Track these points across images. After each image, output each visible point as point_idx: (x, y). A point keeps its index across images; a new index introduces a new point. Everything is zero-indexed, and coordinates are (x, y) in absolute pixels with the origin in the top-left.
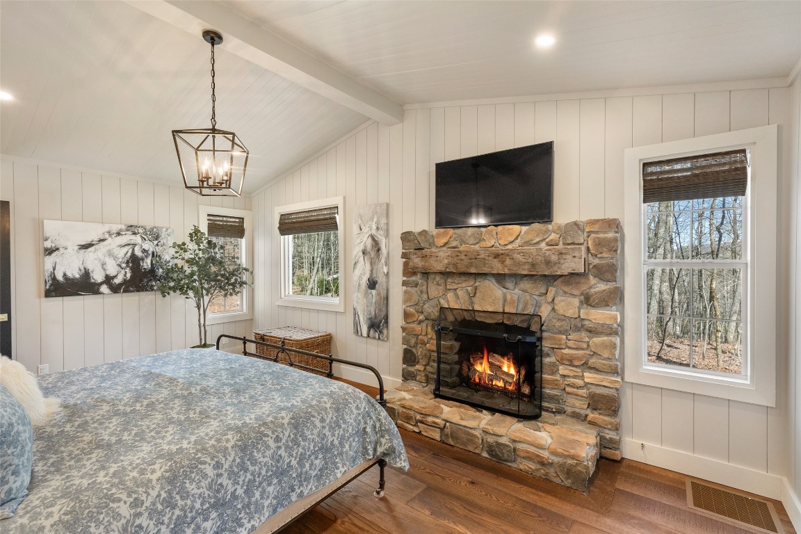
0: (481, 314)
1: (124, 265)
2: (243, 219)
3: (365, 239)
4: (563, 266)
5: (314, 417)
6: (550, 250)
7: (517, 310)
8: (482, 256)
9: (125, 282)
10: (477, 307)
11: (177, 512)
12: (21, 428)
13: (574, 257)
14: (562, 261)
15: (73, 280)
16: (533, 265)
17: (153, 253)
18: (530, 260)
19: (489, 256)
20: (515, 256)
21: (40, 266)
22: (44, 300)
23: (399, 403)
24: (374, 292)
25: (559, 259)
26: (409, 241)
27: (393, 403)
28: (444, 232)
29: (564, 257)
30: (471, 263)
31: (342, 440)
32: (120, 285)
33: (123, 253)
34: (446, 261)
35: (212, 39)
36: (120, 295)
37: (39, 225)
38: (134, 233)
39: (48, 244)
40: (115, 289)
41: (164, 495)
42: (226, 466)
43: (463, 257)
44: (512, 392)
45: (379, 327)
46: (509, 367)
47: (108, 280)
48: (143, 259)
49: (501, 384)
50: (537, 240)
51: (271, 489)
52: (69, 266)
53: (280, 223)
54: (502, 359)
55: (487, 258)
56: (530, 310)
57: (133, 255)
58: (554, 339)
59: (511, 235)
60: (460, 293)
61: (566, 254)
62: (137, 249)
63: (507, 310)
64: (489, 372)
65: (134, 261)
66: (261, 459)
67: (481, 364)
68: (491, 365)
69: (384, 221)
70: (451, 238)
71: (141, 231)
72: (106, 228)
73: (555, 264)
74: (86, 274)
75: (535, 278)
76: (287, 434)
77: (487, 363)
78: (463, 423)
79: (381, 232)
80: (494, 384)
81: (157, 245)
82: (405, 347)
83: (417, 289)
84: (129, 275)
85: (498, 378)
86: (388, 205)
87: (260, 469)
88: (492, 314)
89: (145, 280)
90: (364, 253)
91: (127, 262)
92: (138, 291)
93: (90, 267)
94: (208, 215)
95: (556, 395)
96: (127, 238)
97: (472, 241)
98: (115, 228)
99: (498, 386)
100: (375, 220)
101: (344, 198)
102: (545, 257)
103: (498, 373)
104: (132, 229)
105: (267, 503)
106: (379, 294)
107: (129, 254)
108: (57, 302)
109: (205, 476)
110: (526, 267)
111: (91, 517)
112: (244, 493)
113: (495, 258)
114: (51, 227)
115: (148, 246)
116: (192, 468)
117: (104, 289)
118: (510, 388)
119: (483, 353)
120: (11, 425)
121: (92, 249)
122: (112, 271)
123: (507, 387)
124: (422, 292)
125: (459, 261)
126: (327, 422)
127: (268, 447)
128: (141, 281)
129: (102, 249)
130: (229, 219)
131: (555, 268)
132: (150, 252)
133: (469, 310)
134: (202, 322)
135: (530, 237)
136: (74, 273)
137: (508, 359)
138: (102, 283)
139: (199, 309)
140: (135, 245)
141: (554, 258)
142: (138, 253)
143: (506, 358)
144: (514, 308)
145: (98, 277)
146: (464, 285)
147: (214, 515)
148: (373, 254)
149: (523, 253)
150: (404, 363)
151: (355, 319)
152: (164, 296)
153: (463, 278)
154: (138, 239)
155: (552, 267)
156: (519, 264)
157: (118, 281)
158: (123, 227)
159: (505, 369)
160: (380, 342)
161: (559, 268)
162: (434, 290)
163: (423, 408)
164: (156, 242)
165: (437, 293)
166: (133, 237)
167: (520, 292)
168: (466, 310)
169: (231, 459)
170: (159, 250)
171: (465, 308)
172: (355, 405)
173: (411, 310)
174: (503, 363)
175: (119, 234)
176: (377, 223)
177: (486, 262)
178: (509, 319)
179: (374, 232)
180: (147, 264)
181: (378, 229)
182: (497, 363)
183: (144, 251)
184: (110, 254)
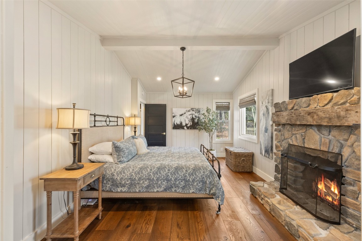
0: (308, 150)
1: (190, 121)
2: (229, 103)
3: (264, 108)
4: (349, 119)
5: (184, 169)
6: (339, 108)
7: (329, 149)
8: (302, 114)
9: (190, 126)
10: (306, 146)
11: (140, 176)
12: (125, 150)
13: (357, 112)
14: (348, 116)
15: (178, 125)
16: (330, 119)
17: (198, 117)
18: (328, 116)
19: (305, 114)
20: (319, 113)
21: (172, 120)
22: (173, 130)
23: (258, 187)
24: (267, 134)
25: (346, 114)
26: (277, 108)
27: (256, 186)
28: (291, 102)
29: (349, 112)
30: (297, 118)
31: (193, 180)
32: (189, 127)
33: (190, 117)
34: (286, 118)
35: (183, 49)
36: (189, 130)
37: (172, 110)
38: (193, 111)
39: (173, 115)
40: (188, 128)
41: (138, 171)
42: (153, 171)
43: (293, 115)
44: (336, 206)
45: (268, 152)
46: (334, 188)
47: (186, 125)
48: (195, 119)
49: (330, 199)
50: (342, 101)
51: (164, 183)
52: (177, 121)
53: (240, 104)
54: (331, 183)
55: (305, 115)
56: (336, 150)
57: (193, 117)
58: (355, 173)
59: (326, 100)
60: (298, 136)
61: (350, 110)
62: (194, 115)
63: (322, 149)
64: (324, 190)
65: (193, 119)
66: (162, 173)
67: (321, 184)
68: (326, 186)
69: (271, 98)
70: (295, 104)
71: (195, 110)
72: (186, 109)
73: (344, 118)
74: (181, 123)
75: (341, 128)
76: (172, 170)
77: (323, 184)
78: (278, 206)
79: (270, 104)
80: (327, 198)
81: (199, 114)
82: (276, 163)
83: (280, 133)
84: (191, 124)
85: (330, 195)
86: (273, 90)
87: (161, 176)
88: (314, 151)
89: (196, 126)
90: (263, 115)
91: (191, 120)
92: (194, 129)
93: (182, 121)
94: (216, 103)
95: (356, 215)
96: (191, 112)
97: (305, 105)
98: (188, 109)
99: (329, 200)
100: (267, 98)
101: (258, 89)
102: (337, 113)
103: (329, 191)
104: (192, 109)
105: (163, 186)
106: (268, 135)
107: (191, 117)
108: (175, 130)
109: (147, 171)
110: (326, 120)
111: (126, 169)
112: (156, 180)
113: (308, 115)
114: (174, 110)
115: (197, 115)
116: (146, 168)
117: (185, 128)
118: (336, 203)
119: (321, 178)
120: (123, 148)
121: (183, 116)
122: (187, 122)
123: (334, 202)
124: (282, 135)
125: (292, 118)
126: (188, 172)
127: (165, 171)
128: (195, 126)
129: (185, 115)
130: (223, 103)
131: (344, 121)
132: (197, 117)
133: (302, 147)
134: (211, 141)
135: (337, 100)
136: (179, 123)
137: (334, 183)
138: (185, 126)
139: (210, 136)
140: (193, 114)
141: (343, 113)
142: (194, 117)
143: (333, 182)
144: (326, 147)
145: (184, 124)
146: (300, 132)
147: (148, 181)
148: (266, 115)
149: (323, 111)
150: (275, 172)
151: (260, 147)
152: (199, 131)
153: (300, 128)
154: (194, 112)
155: (341, 120)
156: (321, 119)
157: (189, 125)
158: (190, 109)
159: (332, 189)
160: (268, 159)
161: (346, 121)
162: (287, 134)
163: (264, 192)
164: (199, 113)
165: (288, 136)
166: (193, 112)
167: (333, 137)
168: (300, 146)
169: (154, 170)
170: (200, 116)
171: (301, 146)
172: (203, 171)
173: (278, 144)
174: (331, 185)
175: (189, 111)
176: (268, 100)
177: (304, 118)
178: (323, 154)
179: (267, 104)
180: (196, 121)
181: (268, 103)
182: (328, 185)
183: (196, 116)
184: (187, 117)
